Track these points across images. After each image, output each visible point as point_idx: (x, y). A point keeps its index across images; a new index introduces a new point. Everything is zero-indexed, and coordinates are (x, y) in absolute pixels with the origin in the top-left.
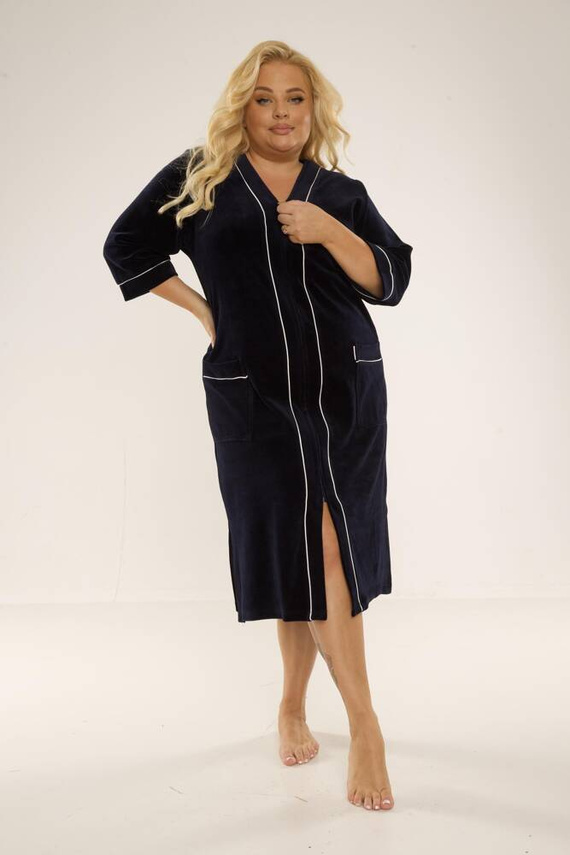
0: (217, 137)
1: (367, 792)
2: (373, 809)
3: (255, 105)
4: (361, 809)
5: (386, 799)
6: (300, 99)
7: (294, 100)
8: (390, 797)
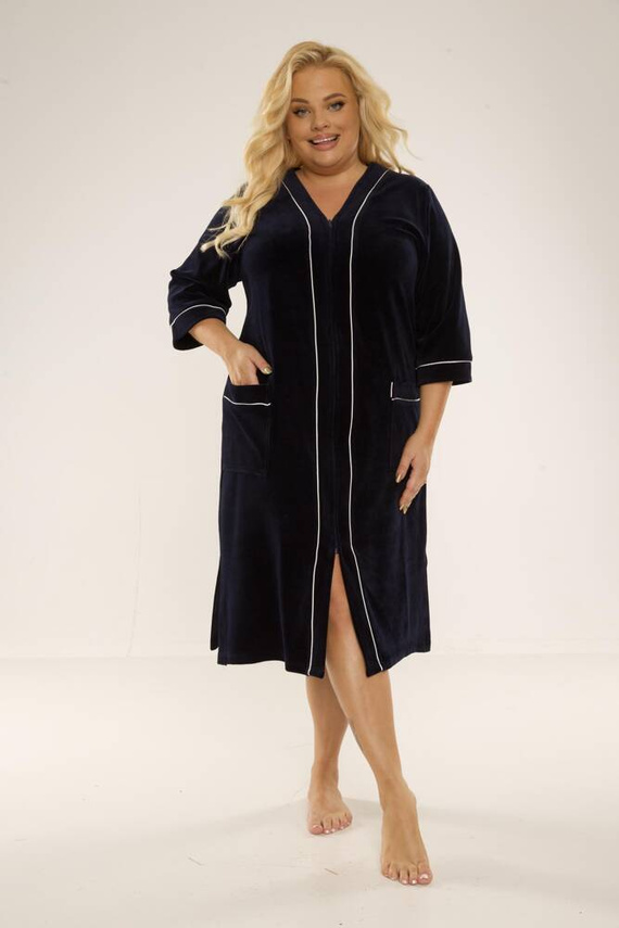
0: (252, 162)
1: (401, 865)
2: (410, 883)
3: (294, 119)
4: (397, 883)
5: (425, 873)
6: (341, 104)
7: (334, 105)
8: (428, 872)
